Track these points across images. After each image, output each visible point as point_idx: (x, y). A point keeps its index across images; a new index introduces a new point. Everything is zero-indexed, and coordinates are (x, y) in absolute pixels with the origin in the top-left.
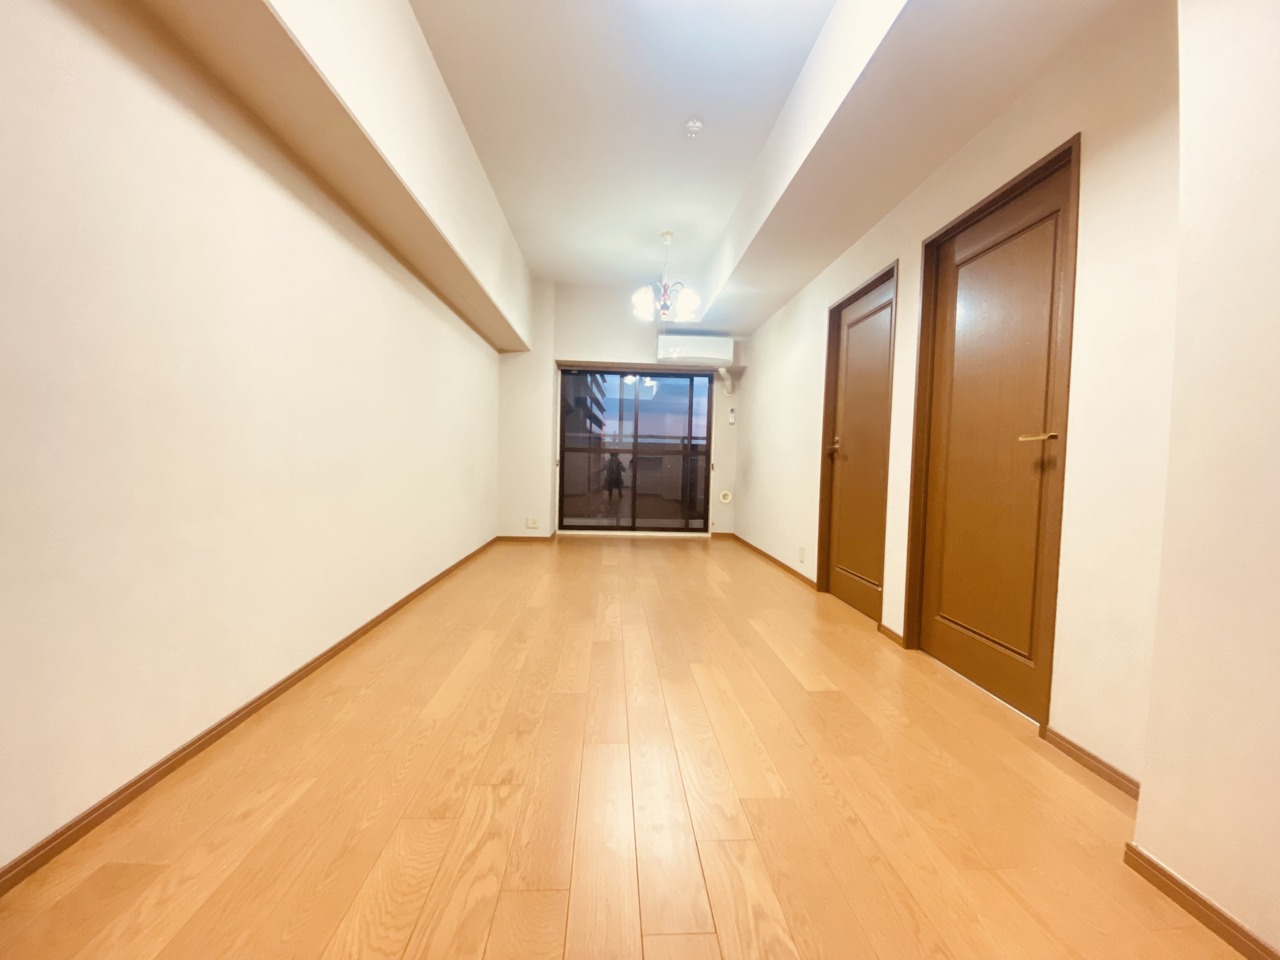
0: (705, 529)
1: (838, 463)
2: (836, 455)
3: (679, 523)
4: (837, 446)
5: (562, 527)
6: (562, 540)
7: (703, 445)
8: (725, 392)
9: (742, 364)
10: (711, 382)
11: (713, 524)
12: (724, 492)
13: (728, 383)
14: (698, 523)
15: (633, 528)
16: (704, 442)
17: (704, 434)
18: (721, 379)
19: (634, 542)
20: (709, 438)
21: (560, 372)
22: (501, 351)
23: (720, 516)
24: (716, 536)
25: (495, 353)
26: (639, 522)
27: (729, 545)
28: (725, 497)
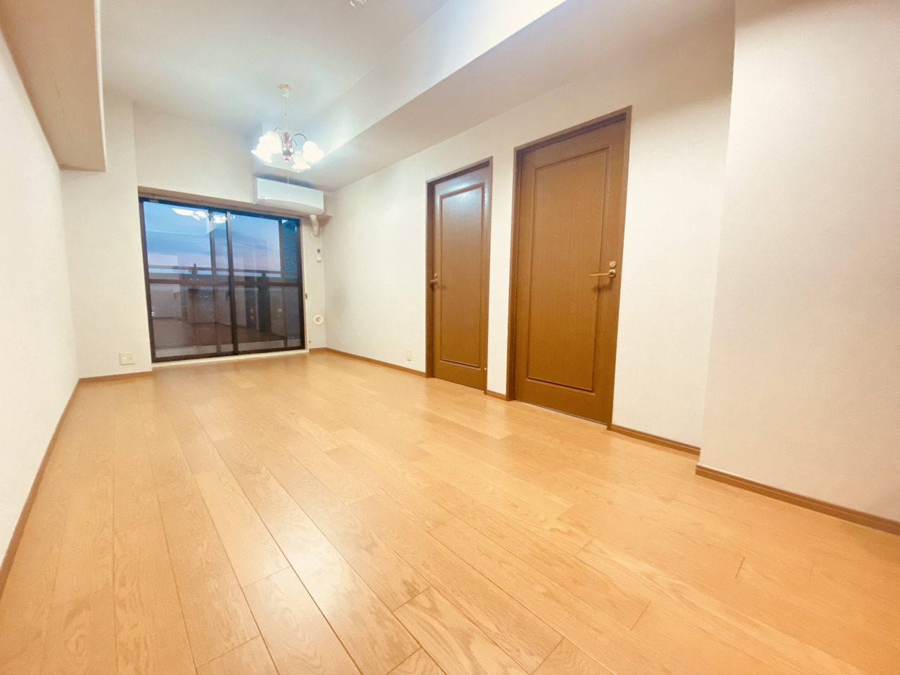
1: (438, 293)
2: (436, 286)
4: (436, 280)
5: (155, 360)
6: (158, 372)
8: (313, 234)
11: (310, 342)
12: (316, 316)
13: (316, 228)
14: (296, 342)
15: (235, 353)
19: (236, 365)
23: (315, 335)
24: (313, 351)
25: (58, 168)
26: (241, 347)
28: (318, 319)
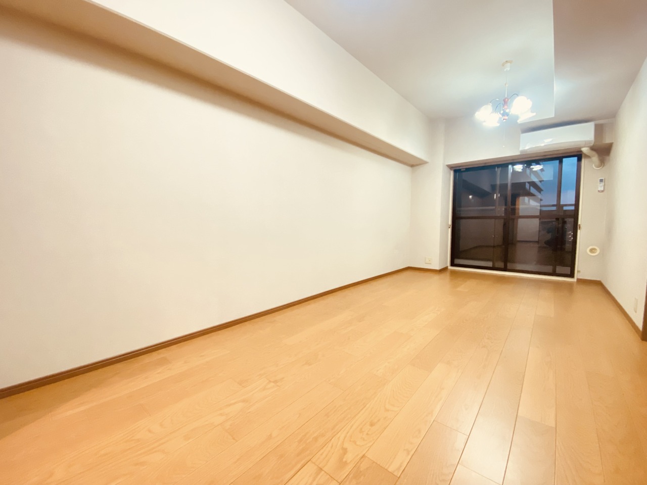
0: (572, 275)
3: (549, 269)
5: (453, 264)
6: (453, 272)
7: (572, 210)
8: (593, 165)
9: (607, 141)
10: (579, 160)
11: (578, 272)
12: (591, 247)
14: (567, 270)
16: (573, 208)
17: (573, 202)
18: (587, 157)
20: (577, 204)
21: (452, 173)
22: (412, 166)
25: (409, 168)
27: (593, 290)
28: (592, 250)
